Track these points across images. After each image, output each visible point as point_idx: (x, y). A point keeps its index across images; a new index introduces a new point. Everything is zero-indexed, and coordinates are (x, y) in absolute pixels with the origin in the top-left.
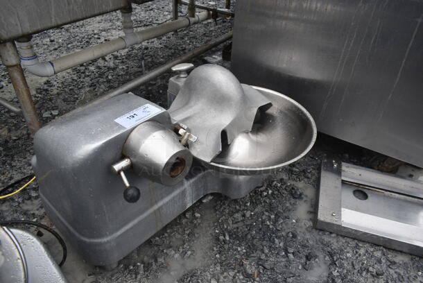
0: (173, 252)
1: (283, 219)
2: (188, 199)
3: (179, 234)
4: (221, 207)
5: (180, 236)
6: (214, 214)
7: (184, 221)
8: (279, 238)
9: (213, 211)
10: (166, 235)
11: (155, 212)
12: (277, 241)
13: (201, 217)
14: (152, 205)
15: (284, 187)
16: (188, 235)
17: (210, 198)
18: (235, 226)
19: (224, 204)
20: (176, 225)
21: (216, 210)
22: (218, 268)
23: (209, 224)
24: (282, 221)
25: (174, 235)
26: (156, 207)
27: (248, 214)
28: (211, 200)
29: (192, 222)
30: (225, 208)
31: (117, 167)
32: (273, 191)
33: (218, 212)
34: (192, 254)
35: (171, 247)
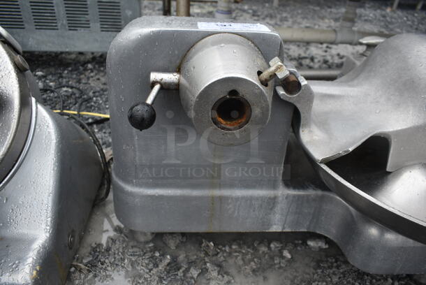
2: (278, 216)
3: (243, 260)
4: (330, 267)
5: (241, 263)
6: (312, 270)
7: (263, 249)
9: (313, 264)
10: (227, 249)
11: (213, 198)
13: (289, 261)
17: (322, 245)
19: (338, 267)
20: (249, 247)
21: (319, 267)
23: (295, 277)
25: (237, 257)
26: (217, 192)
28: (321, 249)
29: (272, 258)
30: (334, 274)
31: (154, 76)
33: (319, 271)
35: (220, 266)
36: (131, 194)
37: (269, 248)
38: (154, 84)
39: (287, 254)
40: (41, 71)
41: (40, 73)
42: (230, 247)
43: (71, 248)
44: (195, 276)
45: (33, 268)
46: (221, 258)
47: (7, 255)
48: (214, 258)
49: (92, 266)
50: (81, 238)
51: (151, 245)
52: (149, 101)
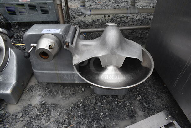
0: (61, 94)
1: (110, 118)
2: (77, 79)
6: (89, 94)
7: (77, 88)
8: (98, 122)
12: (95, 123)
14: (56, 70)
15: (129, 107)
16: (72, 93)
18: (90, 104)
22: (65, 111)
24: (109, 118)
25: (69, 90)
26: (57, 72)
27: (99, 104)
29: (79, 90)
32: (122, 105)
34: (65, 100)
35: (63, 92)
36: (36, 72)
37: (79, 88)
38: (32, 47)
39: (83, 90)
40: (24, 29)
41: (23, 29)
42: (68, 87)
43: (23, 86)
44: (55, 94)
45: (11, 90)
46: (64, 90)
47: (5, 87)
48: (62, 90)
49: (29, 91)
50: (27, 84)
51: (46, 86)
52: (29, 52)
